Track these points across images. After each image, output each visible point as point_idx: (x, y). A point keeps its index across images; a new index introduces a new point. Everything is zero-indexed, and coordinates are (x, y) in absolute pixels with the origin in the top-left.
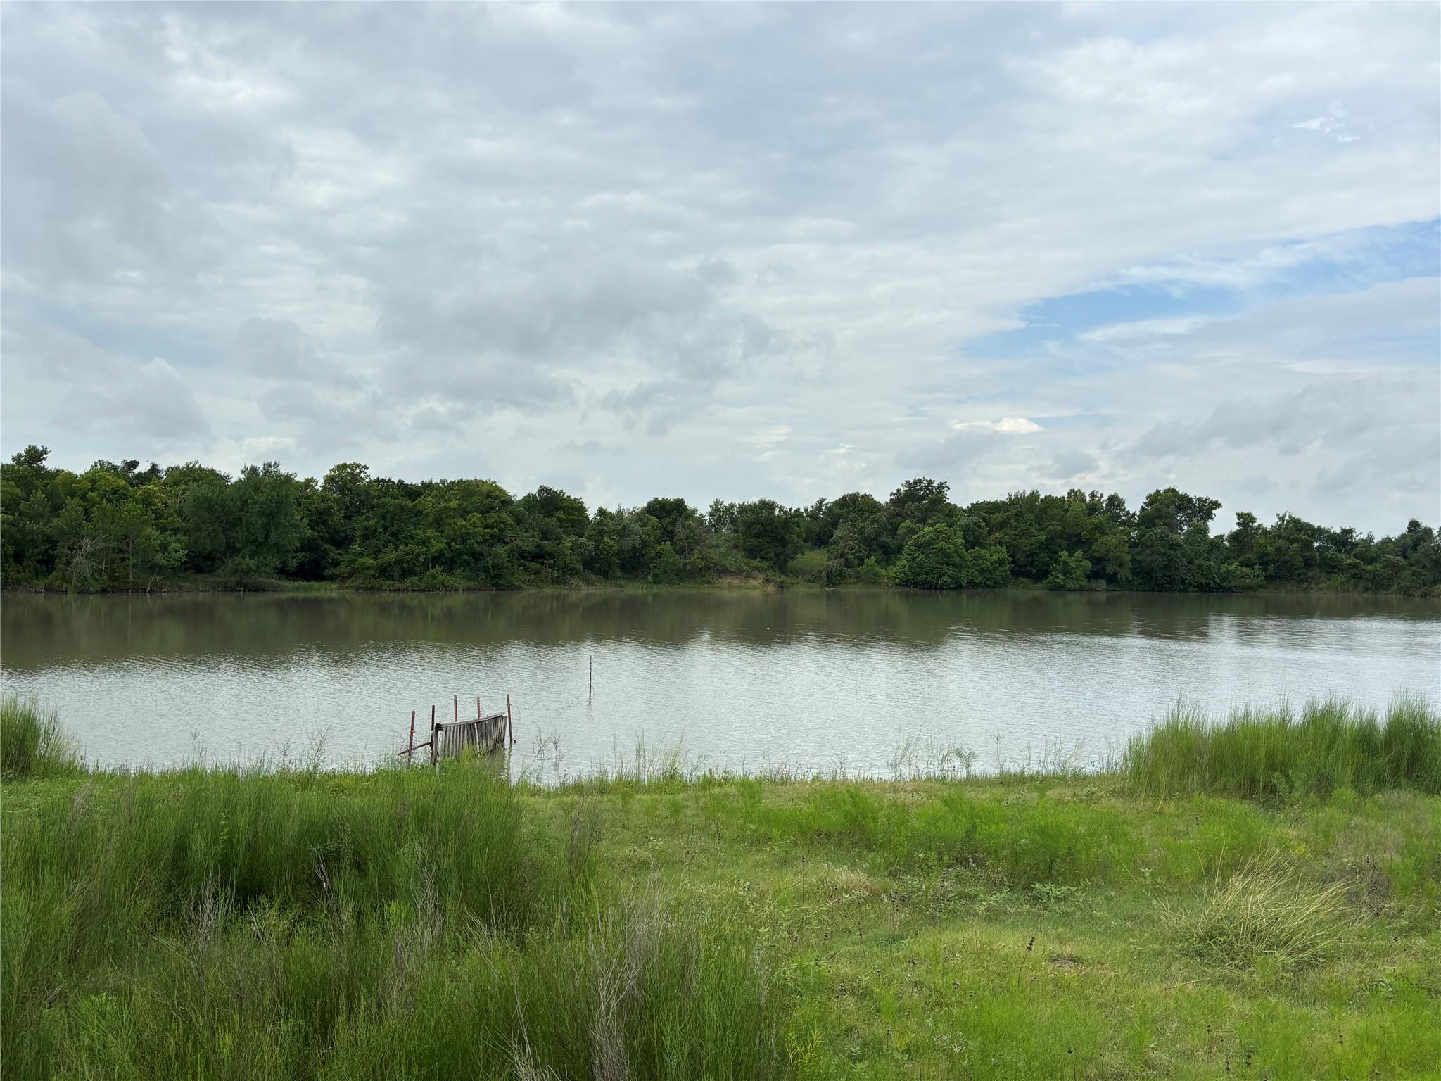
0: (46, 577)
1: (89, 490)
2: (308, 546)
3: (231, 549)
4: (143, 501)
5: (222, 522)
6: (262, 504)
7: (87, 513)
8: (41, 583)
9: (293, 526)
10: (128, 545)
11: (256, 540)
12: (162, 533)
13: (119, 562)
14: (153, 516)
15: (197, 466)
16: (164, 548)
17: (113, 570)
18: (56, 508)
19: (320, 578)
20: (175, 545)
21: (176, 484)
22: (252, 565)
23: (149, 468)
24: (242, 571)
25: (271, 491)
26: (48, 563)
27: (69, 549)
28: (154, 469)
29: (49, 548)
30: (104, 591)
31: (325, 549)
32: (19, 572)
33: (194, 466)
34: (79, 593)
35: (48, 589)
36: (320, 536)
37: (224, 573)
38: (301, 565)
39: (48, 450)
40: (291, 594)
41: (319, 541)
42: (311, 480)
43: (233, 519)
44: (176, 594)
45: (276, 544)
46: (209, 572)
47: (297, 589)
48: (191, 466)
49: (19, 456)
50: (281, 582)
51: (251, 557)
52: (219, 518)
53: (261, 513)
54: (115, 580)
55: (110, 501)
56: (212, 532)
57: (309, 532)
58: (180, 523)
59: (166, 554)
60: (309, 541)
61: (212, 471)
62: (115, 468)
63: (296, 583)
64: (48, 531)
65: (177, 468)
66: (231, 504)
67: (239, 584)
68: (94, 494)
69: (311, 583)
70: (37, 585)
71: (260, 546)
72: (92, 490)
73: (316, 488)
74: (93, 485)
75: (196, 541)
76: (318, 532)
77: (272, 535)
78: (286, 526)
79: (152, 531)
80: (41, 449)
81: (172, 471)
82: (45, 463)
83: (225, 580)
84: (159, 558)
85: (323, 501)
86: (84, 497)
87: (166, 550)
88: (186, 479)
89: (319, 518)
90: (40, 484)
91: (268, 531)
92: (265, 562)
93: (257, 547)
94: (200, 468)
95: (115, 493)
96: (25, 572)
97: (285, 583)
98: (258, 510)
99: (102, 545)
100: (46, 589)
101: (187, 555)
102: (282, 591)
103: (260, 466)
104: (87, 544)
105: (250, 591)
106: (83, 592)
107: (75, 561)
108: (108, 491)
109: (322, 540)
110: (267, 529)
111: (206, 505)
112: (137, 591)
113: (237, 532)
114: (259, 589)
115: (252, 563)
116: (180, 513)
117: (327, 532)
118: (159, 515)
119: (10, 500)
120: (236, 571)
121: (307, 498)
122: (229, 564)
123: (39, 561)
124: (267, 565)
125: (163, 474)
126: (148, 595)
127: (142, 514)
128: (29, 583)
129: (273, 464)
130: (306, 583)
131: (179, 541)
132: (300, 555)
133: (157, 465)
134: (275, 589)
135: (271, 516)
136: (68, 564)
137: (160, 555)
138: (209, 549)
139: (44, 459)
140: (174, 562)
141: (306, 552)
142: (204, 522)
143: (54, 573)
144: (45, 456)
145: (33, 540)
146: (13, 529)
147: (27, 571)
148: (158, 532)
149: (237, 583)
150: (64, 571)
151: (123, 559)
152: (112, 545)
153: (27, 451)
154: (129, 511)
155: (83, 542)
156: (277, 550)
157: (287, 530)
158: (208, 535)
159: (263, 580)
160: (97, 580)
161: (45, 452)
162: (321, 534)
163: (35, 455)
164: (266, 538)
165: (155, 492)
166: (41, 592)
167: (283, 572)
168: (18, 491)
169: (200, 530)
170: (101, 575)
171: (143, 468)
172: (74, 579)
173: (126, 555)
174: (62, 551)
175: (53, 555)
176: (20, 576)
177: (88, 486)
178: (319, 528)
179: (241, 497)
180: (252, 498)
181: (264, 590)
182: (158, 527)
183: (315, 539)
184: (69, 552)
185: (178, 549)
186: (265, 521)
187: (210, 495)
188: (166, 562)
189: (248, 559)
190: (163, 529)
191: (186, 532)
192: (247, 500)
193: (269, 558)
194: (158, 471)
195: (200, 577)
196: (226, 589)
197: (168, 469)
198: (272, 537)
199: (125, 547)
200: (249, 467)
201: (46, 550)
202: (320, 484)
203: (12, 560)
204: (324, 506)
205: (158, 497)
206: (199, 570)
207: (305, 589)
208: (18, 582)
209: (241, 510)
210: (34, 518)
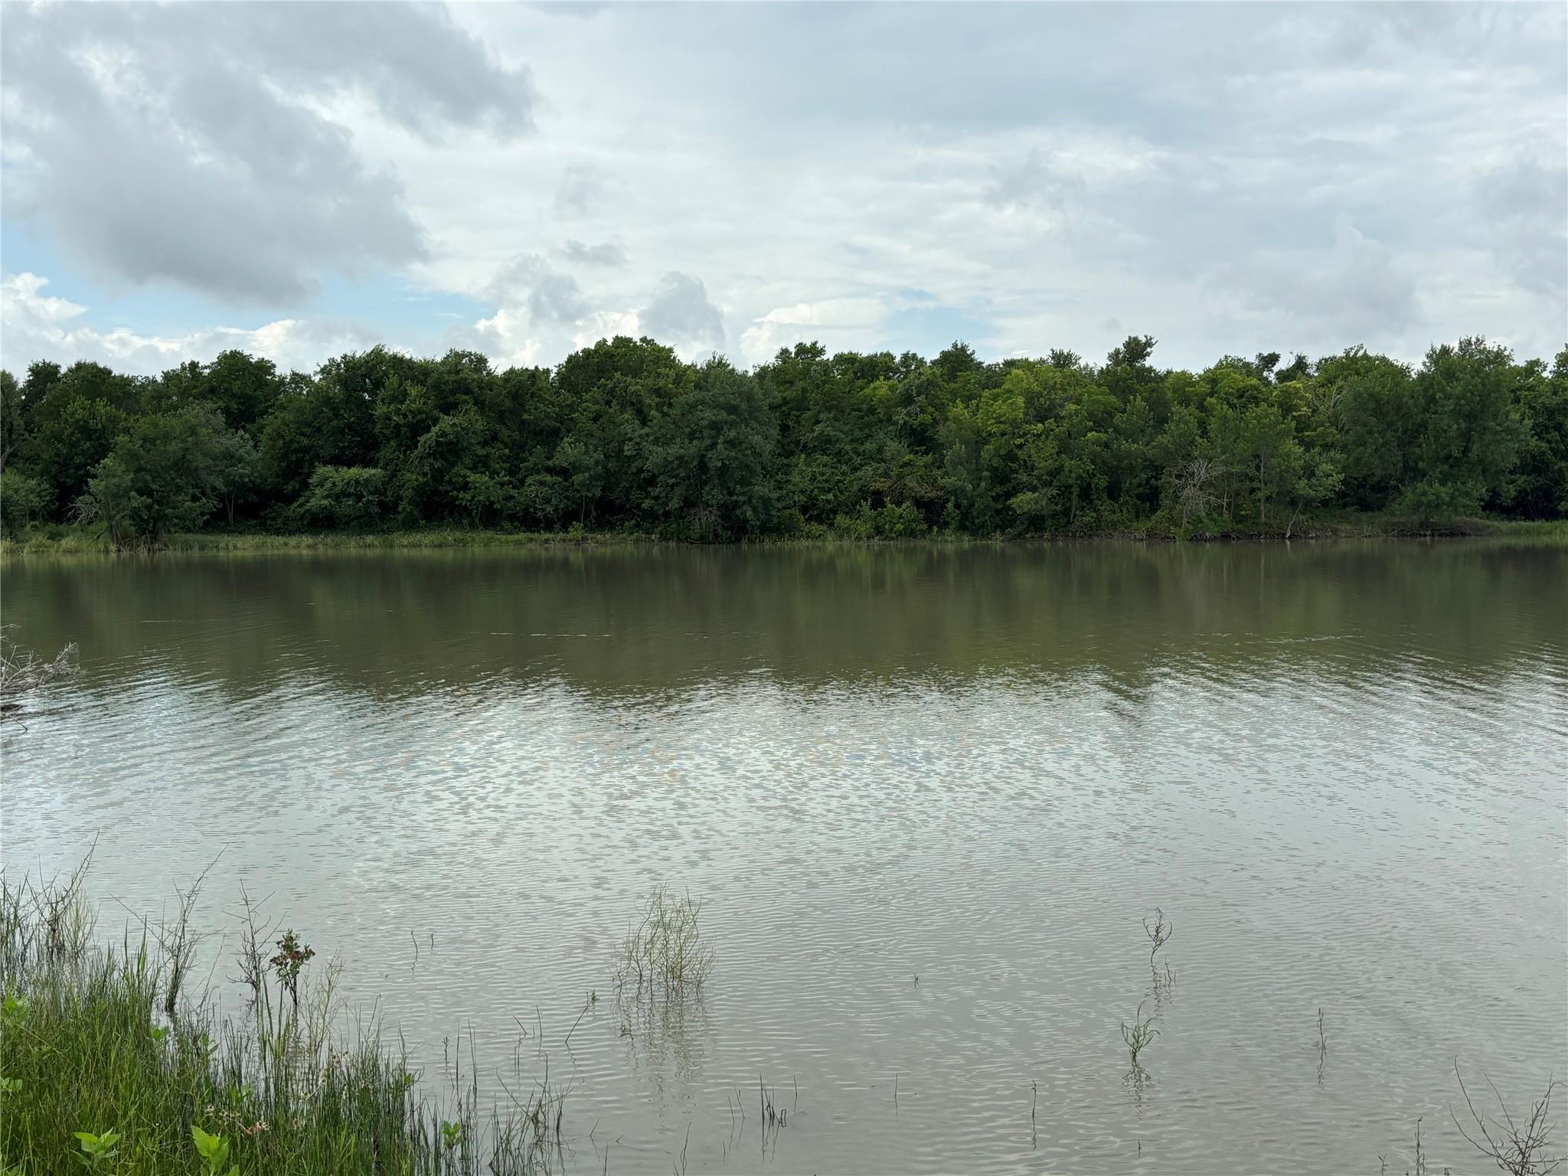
0: (1148, 518)
1: (1207, 395)
2: (1533, 464)
3: (1412, 472)
4: (1281, 405)
5: (1396, 431)
6: (1458, 398)
7: (1203, 425)
8: (1142, 527)
9: (1508, 431)
10: (1258, 468)
11: (1449, 457)
12: (1307, 450)
13: (1246, 495)
14: (1293, 424)
15: (1360, 353)
16: (1310, 472)
17: (1238, 506)
18: (1161, 421)
19: (1552, 515)
20: (1327, 467)
21: (1331, 381)
22: (1443, 495)
23: (1293, 362)
24: (1429, 505)
25: (1473, 377)
26: (1151, 498)
27: (1179, 477)
28: (1301, 364)
29: (1152, 477)
30: (1225, 537)
31: (1560, 469)
32: (1114, 512)
33: (1356, 354)
34: (1191, 540)
35: (1151, 535)
36: (1552, 449)
37: (1400, 510)
38: (1522, 494)
39: (1153, 341)
40: (1506, 541)
41: (1549, 456)
42: (1537, 363)
43: (1414, 424)
44: (1329, 541)
45: (1481, 461)
46: (1379, 509)
47: (1516, 533)
48: (1352, 354)
49: (1117, 352)
50: (1488, 523)
51: (1443, 483)
52: (1390, 425)
53: (1457, 413)
54: (1240, 522)
55: (1232, 406)
56: (1382, 446)
57: (1534, 442)
58: (1333, 433)
59: (1314, 481)
60: (1533, 457)
61: (1384, 359)
62: (1247, 365)
63: (1514, 524)
64: (1150, 453)
65: (1333, 359)
66: (1411, 402)
67: (1424, 525)
68: (1213, 400)
69: (1538, 523)
70: (1138, 529)
71: (1454, 464)
72: (1211, 394)
73: (1545, 374)
74: (1213, 388)
75: (1358, 460)
76: (1548, 442)
77: (1475, 447)
78: (1496, 433)
79: (1291, 447)
80: (1144, 340)
81: (1324, 365)
82: (1148, 362)
83: (1403, 520)
84: (1302, 487)
85: (1555, 393)
86: (1201, 407)
87: (1313, 474)
88: (1345, 373)
89: (1549, 419)
90: (1142, 389)
91: (1468, 440)
92: (1463, 489)
93: (1451, 466)
94: (1365, 356)
95: (1241, 396)
96: (1121, 511)
97: (1496, 523)
98: (1452, 407)
99: (1220, 469)
100: (1148, 536)
101: (1344, 482)
102: (1491, 535)
103: (1455, 346)
104: (1201, 470)
105: (1440, 535)
106: (1196, 539)
107: (1187, 492)
108: (1231, 394)
109: (1555, 455)
110: (1466, 436)
111: (1372, 405)
112: (1272, 537)
113: (1420, 446)
114: (1456, 533)
115: (1445, 491)
116: (1334, 421)
117: (1563, 442)
118: (1302, 425)
119: (1103, 412)
120: (1418, 505)
121: (1529, 389)
122: (1409, 495)
123: (1139, 497)
124: (1468, 494)
125: (1312, 371)
126: (1288, 542)
127: (1277, 422)
128: (1127, 527)
129: (1474, 340)
130: (1529, 524)
131: (1332, 461)
132: (1521, 480)
133: (1304, 357)
134: (1479, 531)
135: (1471, 417)
136: (1176, 498)
137: (1303, 483)
138: (1378, 472)
139: (1148, 354)
140: (1324, 492)
141: (1528, 475)
142: (1370, 432)
143: (1159, 513)
144: (1149, 350)
145: (1131, 468)
146: (1106, 455)
147: (1125, 510)
148: (1302, 449)
149: (1421, 525)
150: (1171, 509)
151: (1253, 491)
152: (1236, 469)
153: (1127, 345)
154: (1258, 418)
155: (1194, 467)
156: (1484, 471)
157: (1498, 437)
158: (1376, 450)
159: (1460, 519)
160: (1215, 521)
161: (1149, 344)
162: (1554, 445)
163: (1136, 349)
164: (1466, 451)
165: (1297, 390)
166: (1142, 540)
167: (1493, 506)
168: (1113, 398)
169: (1364, 444)
170: (1221, 514)
171: (1285, 363)
172: (1185, 520)
173: (1255, 484)
174: (1169, 480)
175: (1157, 487)
176: (1115, 517)
177: (1206, 388)
178: (1548, 436)
179: (1426, 390)
180: (1443, 391)
181: (1463, 534)
182: (1301, 442)
183: (1544, 453)
184: (1177, 481)
185: (1330, 474)
186: (1463, 425)
187: (1378, 389)
188: (1312, 493)
189: (1437, 485)
190: (1308, 445)
191: (1344, 448)
192: (1434, 394)
193: (1470, 484)
194: (1306, 366)
195: (1365, 516)
196: (1406, 533)
197: (1320, 362)
198: (1475, 449)
199: (1252, 472)
200: (1438, 348)
201: (1148, 480)
202: (1550, 368)
203: (1105, 496)
204: (1556, 400)
205: (1302, 398)
206: (1365, 506)
207: (1528, 532)
208: (1114, 525)
209: (1426, 410)
210: (1131, 436)
